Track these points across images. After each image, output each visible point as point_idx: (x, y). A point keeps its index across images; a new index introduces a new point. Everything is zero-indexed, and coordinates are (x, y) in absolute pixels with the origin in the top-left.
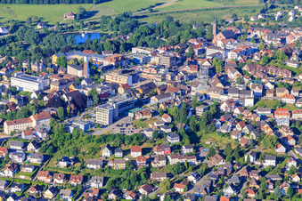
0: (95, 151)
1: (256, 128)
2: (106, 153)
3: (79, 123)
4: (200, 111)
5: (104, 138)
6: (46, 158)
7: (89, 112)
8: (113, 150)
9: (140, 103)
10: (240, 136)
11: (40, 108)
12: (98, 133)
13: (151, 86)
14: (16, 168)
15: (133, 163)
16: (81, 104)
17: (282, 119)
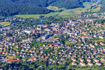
0: (42, 45)
1: (77, 40)
2: (44, 46)
3: (39, 40)
4: (65, 37)
5: (44, 43)
6: (31, 47)
7: (41, 37)
8: (46, 45)
9: (52, 35)
10: (74, 42)
11: (30, 37)
12: (43, 42)
13: (55, 31)
14: (25, 49)
15: (50, 48)
16: (39, 35)
17: (83, 38)
